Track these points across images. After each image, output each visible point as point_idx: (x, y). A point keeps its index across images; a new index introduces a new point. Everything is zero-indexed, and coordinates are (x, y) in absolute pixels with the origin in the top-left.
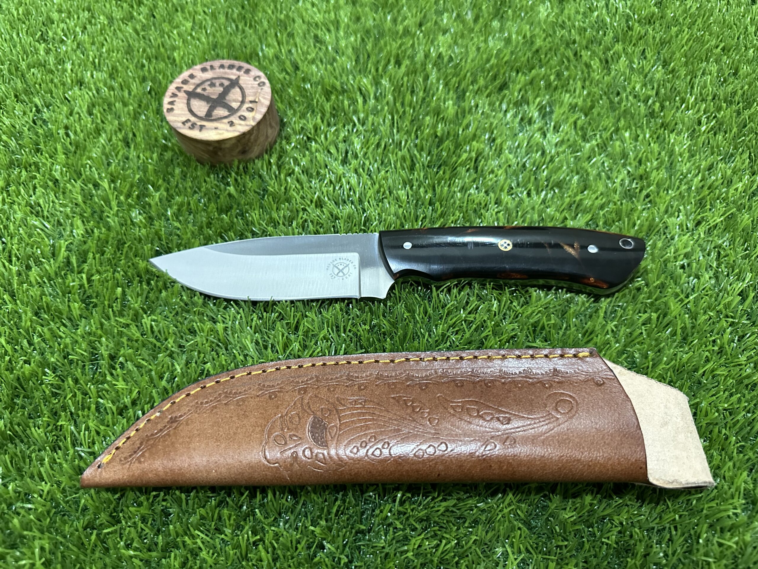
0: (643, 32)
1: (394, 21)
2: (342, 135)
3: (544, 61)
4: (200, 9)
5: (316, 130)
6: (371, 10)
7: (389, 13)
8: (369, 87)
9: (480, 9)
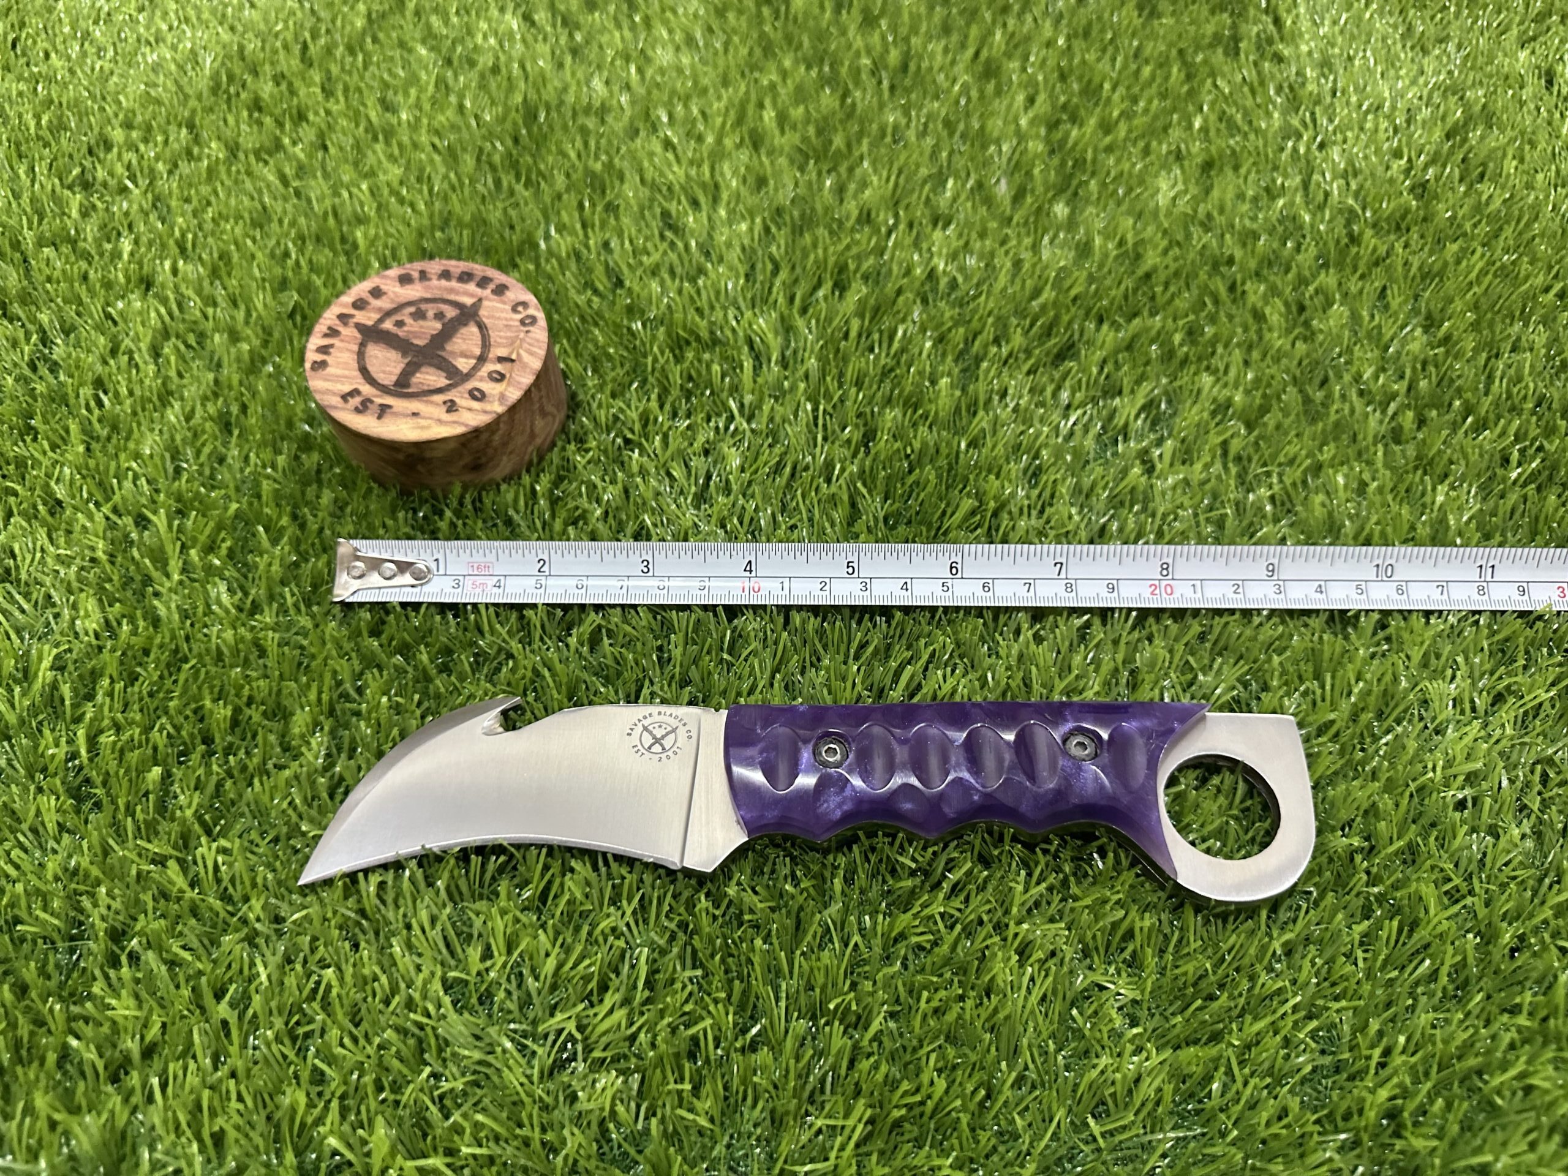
0: (1382, 250)
1: (840, 190)
2: (701, 439)
3: (1161, 300)
4: (424, 138)
5: (645, 425)
6: (792, 161)
7: (829, 172)
8: (770, 336)
9: (1029, 174)
